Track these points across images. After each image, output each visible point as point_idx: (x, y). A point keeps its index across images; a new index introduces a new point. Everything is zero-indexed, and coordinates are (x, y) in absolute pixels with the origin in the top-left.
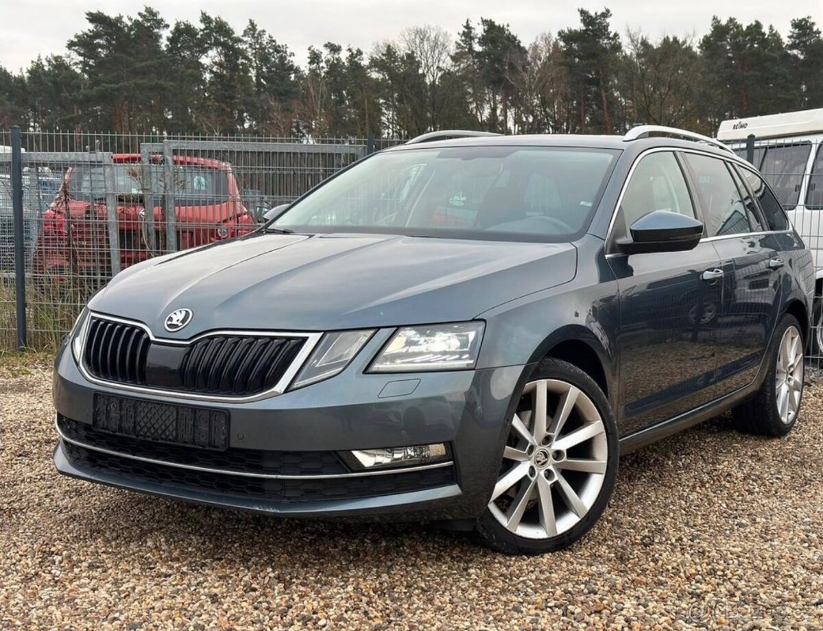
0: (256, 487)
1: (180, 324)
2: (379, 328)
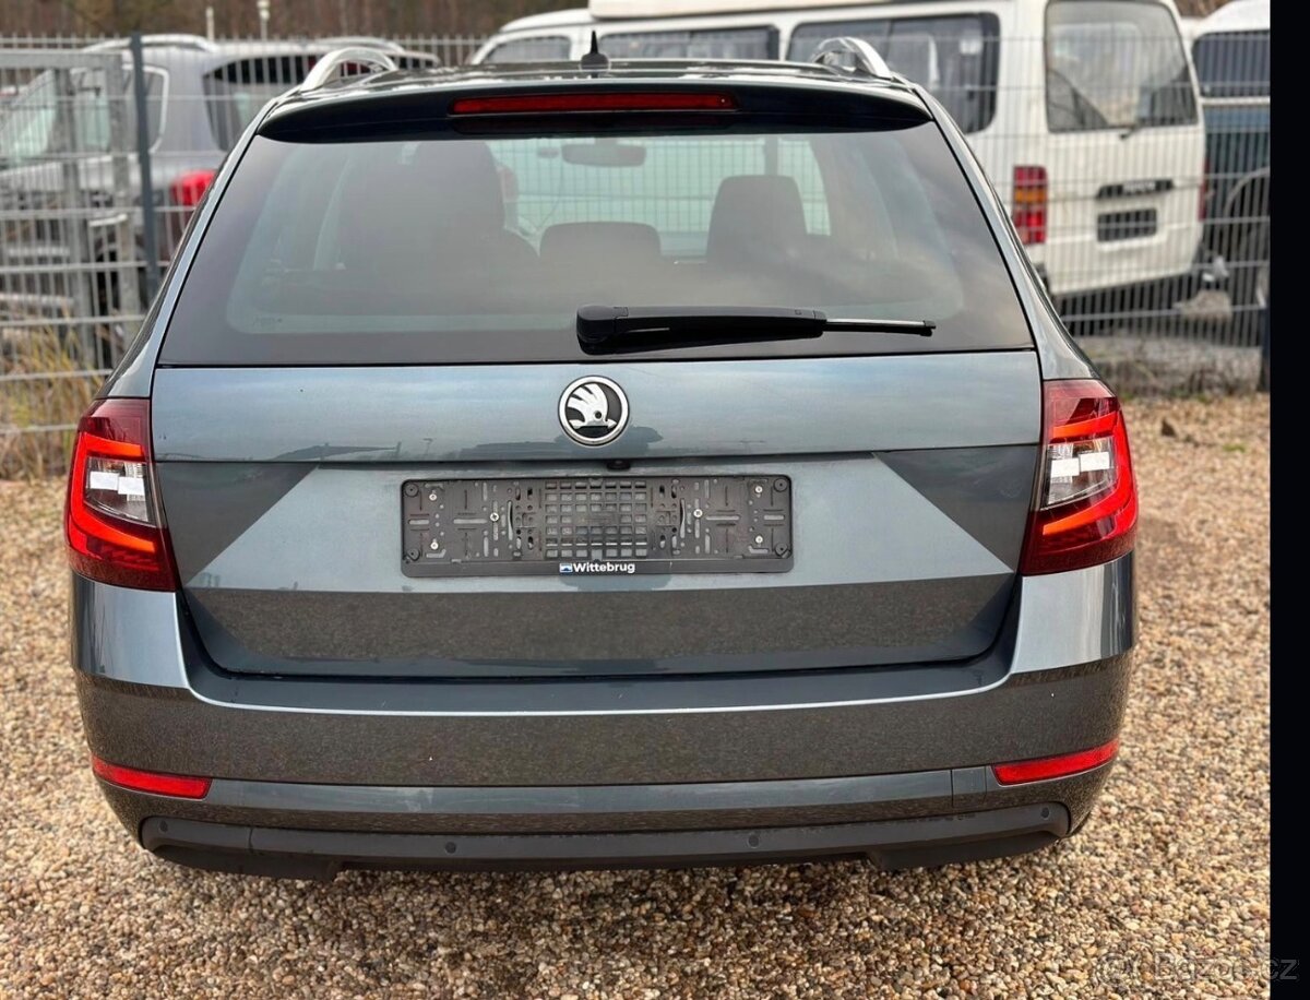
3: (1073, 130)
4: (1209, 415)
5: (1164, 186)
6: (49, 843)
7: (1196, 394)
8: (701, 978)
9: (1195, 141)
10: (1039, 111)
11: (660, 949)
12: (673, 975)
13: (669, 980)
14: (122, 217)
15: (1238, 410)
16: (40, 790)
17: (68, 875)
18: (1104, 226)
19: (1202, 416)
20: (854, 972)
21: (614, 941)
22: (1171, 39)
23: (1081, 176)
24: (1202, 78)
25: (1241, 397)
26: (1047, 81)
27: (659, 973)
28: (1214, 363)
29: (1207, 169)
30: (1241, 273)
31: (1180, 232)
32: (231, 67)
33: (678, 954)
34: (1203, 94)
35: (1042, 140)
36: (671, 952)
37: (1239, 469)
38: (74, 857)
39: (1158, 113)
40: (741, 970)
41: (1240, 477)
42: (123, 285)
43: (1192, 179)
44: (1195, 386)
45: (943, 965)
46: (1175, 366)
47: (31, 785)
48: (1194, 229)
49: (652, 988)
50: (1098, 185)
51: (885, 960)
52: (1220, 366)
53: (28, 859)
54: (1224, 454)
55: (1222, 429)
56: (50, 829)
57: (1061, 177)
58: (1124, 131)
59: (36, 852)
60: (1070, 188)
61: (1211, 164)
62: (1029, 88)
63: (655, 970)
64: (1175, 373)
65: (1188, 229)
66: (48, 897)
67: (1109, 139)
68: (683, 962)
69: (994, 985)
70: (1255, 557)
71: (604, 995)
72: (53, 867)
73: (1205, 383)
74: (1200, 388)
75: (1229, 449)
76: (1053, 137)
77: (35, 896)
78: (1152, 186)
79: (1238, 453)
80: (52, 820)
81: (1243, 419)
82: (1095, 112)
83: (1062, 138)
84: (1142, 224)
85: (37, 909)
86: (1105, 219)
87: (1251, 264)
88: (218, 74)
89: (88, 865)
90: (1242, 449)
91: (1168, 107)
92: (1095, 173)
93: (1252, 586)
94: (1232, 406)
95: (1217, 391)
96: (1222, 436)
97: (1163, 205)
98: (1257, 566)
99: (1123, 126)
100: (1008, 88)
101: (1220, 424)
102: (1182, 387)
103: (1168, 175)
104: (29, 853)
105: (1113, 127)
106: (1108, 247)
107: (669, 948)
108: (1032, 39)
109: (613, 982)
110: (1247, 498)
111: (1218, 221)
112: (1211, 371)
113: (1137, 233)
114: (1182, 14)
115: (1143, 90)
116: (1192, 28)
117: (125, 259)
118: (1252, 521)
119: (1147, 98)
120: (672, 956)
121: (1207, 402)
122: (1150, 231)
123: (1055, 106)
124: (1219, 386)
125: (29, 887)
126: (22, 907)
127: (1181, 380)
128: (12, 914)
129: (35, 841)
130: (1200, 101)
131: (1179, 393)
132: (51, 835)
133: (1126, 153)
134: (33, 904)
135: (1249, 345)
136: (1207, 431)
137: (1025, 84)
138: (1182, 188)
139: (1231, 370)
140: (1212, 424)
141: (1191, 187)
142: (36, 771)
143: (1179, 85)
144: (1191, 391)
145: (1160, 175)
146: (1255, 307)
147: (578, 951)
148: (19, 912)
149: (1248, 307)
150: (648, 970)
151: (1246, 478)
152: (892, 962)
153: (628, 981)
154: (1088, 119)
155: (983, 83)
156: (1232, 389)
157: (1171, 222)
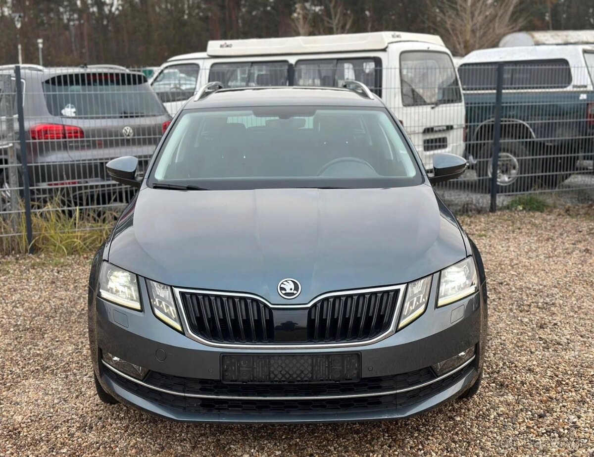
0: (375, 403)
1: (295, 292)
2: (433, 274)
3: (413, 105)
4: (471, 222)
5: (450, 128)
6: (19, 410)
7: (465, 214)
8: (296, 446)
9: (461, 109)
10: (399, 98)
11: (279, 436)
12: (286, 446)
13: (284, 447)
14: (11, 145)
15: (483, 220)
16: (9, 389)
17: (32, 421)
18: (426, 145)
19: (469, 223)
20: (355, 441)
21: (260, 435)
22: (451, 68)
23: (417, 124)
24: (463, 84)
25: (484, 214)
26: (402, 86)
27: (280, 445)
28: (472, 201)
29: (466, 121)
30: (482, 163)
31: (457, 146)
32: (53, 79)
33: (286, 438)
34: (464, 89)
35: (401, 109)
36: (283, 437)
37: (485, 244)
38: (33, 414)
39: (446, 98)
40: (311, 443)
41: (485, 247)
42: (11, 174)
43: (461, 125)
44: (465, 210)
45: (388, 436)
46: (456, 202)
47: (5, 387)
48: (462, 145)
49: (278, 450)
50: (424, 128)
51: (366, 436)
52: (474, 202)
53: (13, 416)
54: (479, 238)
55: (477, 228)
56: (18, 404)
57: (408, 125)
58: (433, 106)
59: (15, 413)
60: (412, 129)
61: (468, 119)
62: (395, 88)
63: (278, 444)
64: (457, 205)
65: (460, 145)
66: (25, 430)
67: (428, 109)
68: (288, 441)
69: (409, 442)
70: (493, 279)
71: (260, 454)
72: (25, 418)
73: (469, 209)
74: (467, 211)
75: (480, 236)
76: (405, 108)
77: (20, 430)
78: (445, 128)
79: (484, 237)
80: (18, 400)
81: (485, 223)
82: (421, 98)
83: (409, 108)
84: (442, 144)
85: (21, 435)
86: (426, 142)
87: (485, 159)
88: (47, 82)
89: (39, 417)
90: (485, 236)
91: (450, 96)
92: (422, 123)
93: (493, 290)
94: (480, 218)
95: (474, 212)
96: (477, 230)
97: (449, 135)
98: (494, 282)
99: (433, 104)
100: (386, 88)
101: (476, 226)
102: (460, 211)
103: (452, 124)
104: (12, 413)
105: (429, 104)
106: (428, 153)
107: (282, 436)
108: (395, 68)
109: (263, 449)
110: (489, 255)
111: (472, 142)
112: (471, 204)
113: (440, 147)
114: (454, 55)
115: (439, 89)
116: (458, 62)
117: (12, 163)
118: (491, 265)
119: (441, 91)
120: (284, 439)
121: (470, 217)
122: (445, 146)
123: (405, 95)
124: (474, 210)
125: (16, 427)
126: (15, 434)
127: (459, 208)
128: (11, 437)
129: (14, 409)
130: (462, 92)
131: (459, 213)
132: (19, 406)
133: (434, 115)
134: (19, 432)
135: (486, 193)
136: (471, 229)
137: (393, 86)
138: (457, 129)
139: (479, 203)
140: (473, 226)
141: (461, 128)
142: (5, 382)
143: (454, 87)
144: (463, 212)
145: (448, 124)
146: (487, 177)
147: (246, 439)
148: (14, 436)
149: (485, 177)
150: (275, 444)
151: (488, 247)
152: (369, 437)
153: (268, 448)
154: (418, 100)
155: (376, 86)
156: (480, 211)
157: (453, 143)
